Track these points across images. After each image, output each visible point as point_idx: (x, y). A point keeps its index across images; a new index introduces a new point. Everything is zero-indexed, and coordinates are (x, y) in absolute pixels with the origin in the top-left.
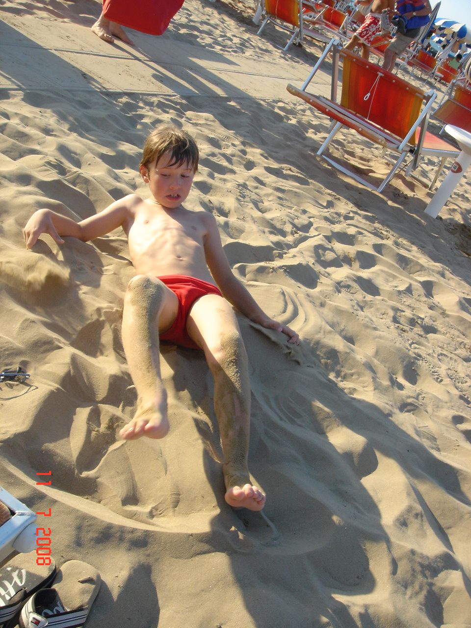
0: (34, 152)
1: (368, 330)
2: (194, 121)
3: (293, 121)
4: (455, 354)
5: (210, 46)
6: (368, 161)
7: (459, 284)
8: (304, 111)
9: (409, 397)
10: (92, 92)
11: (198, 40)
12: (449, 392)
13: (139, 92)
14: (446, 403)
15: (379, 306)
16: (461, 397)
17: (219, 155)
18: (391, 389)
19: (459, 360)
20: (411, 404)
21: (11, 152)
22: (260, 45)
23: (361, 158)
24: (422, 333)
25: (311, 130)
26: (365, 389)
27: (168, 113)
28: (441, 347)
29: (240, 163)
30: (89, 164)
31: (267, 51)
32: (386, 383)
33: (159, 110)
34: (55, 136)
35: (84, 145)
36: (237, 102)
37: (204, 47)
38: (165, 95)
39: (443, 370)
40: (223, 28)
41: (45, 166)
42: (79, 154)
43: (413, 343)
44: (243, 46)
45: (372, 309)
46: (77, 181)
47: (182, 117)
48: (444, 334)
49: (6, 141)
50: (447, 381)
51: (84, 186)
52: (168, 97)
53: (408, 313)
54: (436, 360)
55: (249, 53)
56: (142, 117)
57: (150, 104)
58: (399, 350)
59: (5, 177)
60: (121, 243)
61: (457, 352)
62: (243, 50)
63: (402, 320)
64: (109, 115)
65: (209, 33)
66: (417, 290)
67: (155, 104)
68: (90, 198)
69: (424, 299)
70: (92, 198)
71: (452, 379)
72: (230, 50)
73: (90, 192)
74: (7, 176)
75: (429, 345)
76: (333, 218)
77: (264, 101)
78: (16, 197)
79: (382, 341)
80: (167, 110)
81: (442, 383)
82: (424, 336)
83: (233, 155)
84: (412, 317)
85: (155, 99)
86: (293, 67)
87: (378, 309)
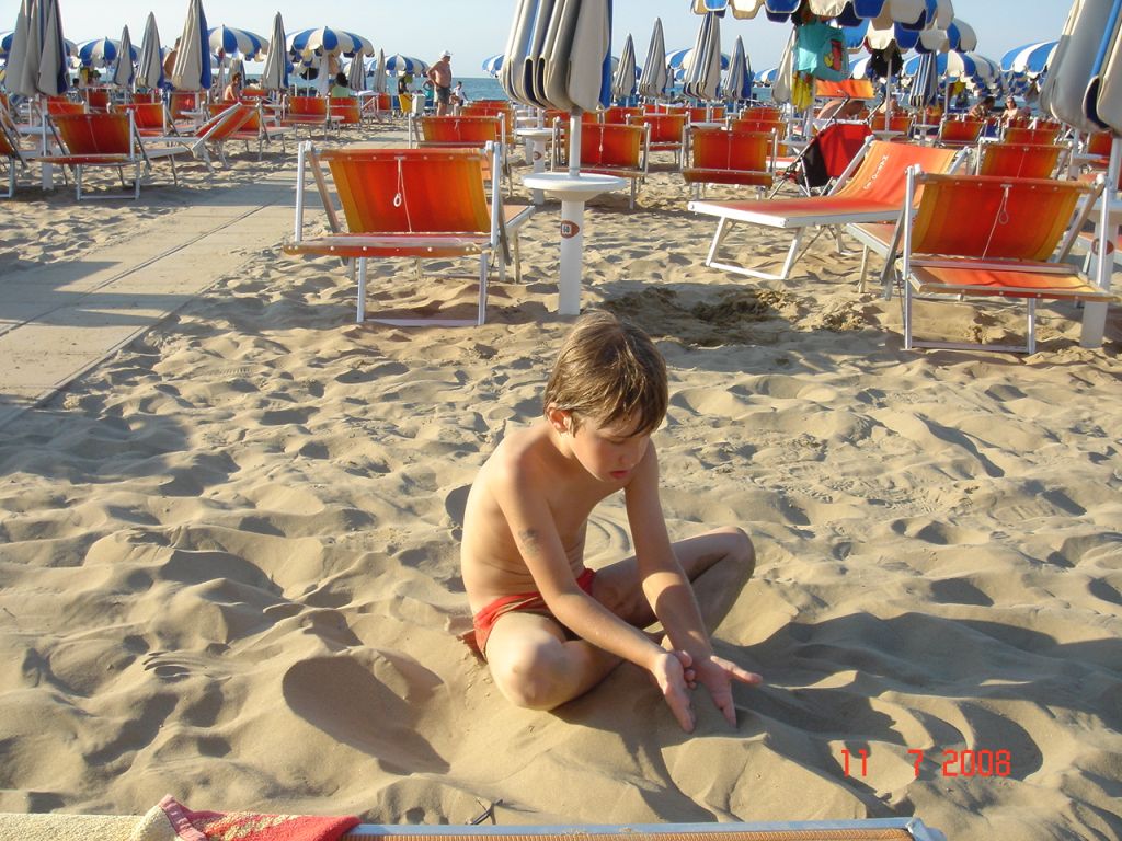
0: (90, 539)
1: (703, 496)
2: (180, 374)
3: (277, 297)
4: (803, 460)
5: (45, 257)
6: (413, 292)
7: (702, 377)
8: (266, 275)
9: (830, 538)
10: (24, 415)
11: (21, 257)
12: (854, 506)
13: (74, 377)
14: (866, 518)
15: (673, 461)
16: (872, 502)
17: (272, 400)
18: (805, 543)
19: (815, 464)
20: (841, 545)
21: (64, 557)
22: (97, 217)
23: (403, 294)
24: (745, 461)
25: (308, 296)
26: (783, 561)
27: (135, 384)
28: (781, 463)
29: (304, 394)
30: (168, 511)
31: (114, 220)
32: (794, 540)
33: (123, 387)
34: (75, 501)
35: (126, 489)
36: (191, 315)
37: (40, 264)
38: (105, 361)
39: (816, 485)
40: (27, 222)
41: (135, 546)
42: (140, 506)
43: (752, 479)
44: (81, 232)
45: (669, 471)
46: (193, 540)
47: (161, 380)
48: (766, 445)
49: (40, 547)
50: (836, 495)
51: (207, 541)
52: (111, 362)
53: (707, 448)
54: (796, 481)
55: (100, 238)
56: (118, 409)
57: (103, 385)
58: (757, 494)
59: (114, 593)
60: (341, 583)
61: (801, 457)
62: (86, 237)
63: (710, 460)
64: (91, 432)
65: (22, 239)
66: (679, 414)
67: (110, 380)
68: (229, 552)
69: (697, 420)
70: (233, 551)
71: (836, 489)
72: (74, 247)
73: (224, 544)
74: (116, 589)
75: (766, 469)
76: (487, 390)
77: (210, 291)
78: (168, 608)
79: (730, 497)
80: (131, 379)
81: (834, 500)
82: (750, 462)
83: (284, 388)
84: (716, 449)
85: (102, 375)
86: (173, 223)
87: (675, 466)
